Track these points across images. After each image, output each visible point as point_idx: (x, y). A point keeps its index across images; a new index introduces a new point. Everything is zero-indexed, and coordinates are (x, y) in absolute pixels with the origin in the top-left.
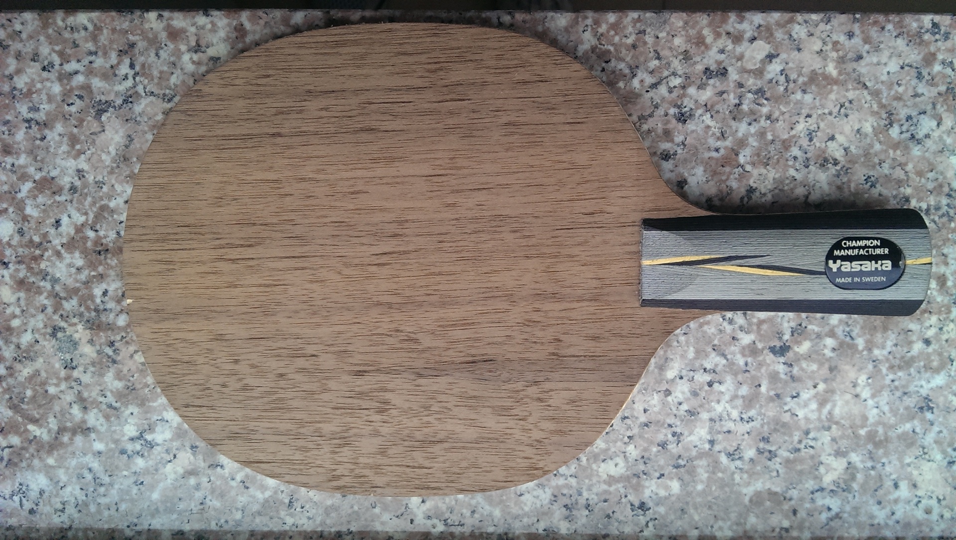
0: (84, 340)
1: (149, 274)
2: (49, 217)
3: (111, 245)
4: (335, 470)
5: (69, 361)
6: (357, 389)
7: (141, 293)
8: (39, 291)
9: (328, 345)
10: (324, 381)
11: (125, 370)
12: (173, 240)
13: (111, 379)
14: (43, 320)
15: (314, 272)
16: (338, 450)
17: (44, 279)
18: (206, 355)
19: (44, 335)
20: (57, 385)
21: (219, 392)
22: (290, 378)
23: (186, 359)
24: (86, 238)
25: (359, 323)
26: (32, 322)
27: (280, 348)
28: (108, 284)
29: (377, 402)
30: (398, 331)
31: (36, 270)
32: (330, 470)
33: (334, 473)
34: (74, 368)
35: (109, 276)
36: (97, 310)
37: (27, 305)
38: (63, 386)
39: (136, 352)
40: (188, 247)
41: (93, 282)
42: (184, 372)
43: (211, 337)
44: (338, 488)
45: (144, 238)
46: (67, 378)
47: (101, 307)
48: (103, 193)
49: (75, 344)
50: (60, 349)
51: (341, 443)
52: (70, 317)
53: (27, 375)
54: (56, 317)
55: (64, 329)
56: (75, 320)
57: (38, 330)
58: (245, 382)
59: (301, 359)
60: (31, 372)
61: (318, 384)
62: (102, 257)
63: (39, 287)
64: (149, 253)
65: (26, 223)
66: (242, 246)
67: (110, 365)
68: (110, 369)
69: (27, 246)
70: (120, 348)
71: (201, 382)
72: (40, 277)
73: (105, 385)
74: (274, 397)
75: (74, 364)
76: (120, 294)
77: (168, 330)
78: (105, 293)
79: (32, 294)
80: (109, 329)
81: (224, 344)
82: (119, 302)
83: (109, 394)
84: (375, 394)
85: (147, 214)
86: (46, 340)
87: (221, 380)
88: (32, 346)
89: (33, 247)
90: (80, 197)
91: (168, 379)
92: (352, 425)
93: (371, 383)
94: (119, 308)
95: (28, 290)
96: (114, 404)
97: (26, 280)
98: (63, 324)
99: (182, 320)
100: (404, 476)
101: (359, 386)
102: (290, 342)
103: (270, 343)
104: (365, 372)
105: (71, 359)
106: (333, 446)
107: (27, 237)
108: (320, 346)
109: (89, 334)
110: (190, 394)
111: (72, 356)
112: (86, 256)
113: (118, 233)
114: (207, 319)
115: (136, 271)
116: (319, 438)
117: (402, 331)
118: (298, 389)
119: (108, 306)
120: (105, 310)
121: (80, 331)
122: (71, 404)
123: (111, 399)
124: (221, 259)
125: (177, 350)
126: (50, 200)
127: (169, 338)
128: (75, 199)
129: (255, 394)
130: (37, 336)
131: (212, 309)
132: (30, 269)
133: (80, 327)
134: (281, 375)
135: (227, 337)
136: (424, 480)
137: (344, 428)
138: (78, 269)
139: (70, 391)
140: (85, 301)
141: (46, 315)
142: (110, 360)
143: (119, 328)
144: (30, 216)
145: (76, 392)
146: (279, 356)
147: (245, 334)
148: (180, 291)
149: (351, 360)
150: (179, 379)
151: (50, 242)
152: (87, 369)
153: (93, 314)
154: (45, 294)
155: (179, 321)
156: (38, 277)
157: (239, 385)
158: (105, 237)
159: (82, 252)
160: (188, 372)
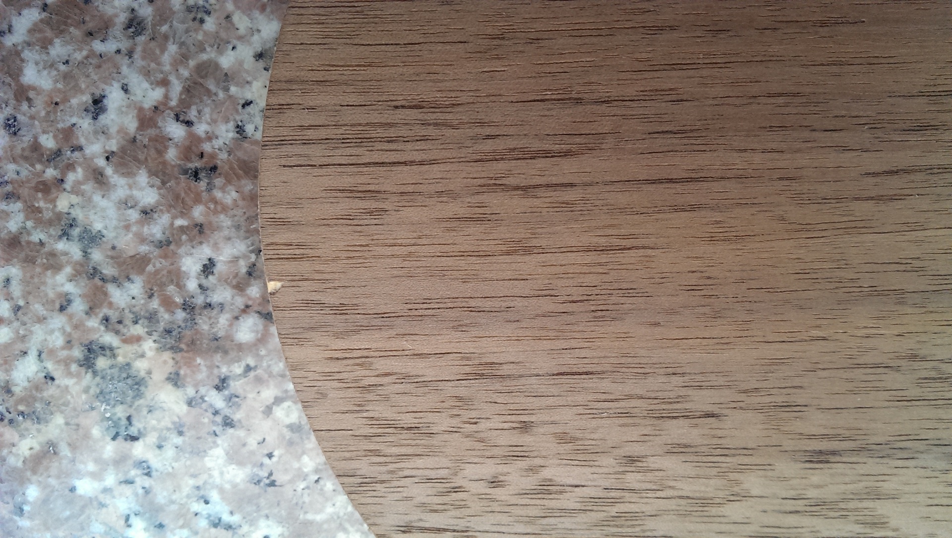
0: (158, 376)
1: (324, 222)
2: (77, 90)
3: (224, 156)
5: (124, 422)
6: (812, 493)
7: (305, 267)
8: (54, 263)
9: (745, 392)
10: (732, 476)
11: (252, 442)
12: (382, 140)
13: (221, 461)
14: (62, 330)
15: (718, 217)
17: (65, 235)
18: (455, 412)
19: (67, 362)
20: (97, 476)
21: (481, 497)
22: (653, 466)
23: (408, 420)
24: (162, 141)
25: (824, 339)
26: (38, 334)
27: (630, 397)
28: (216, 247)
29: (857, 522)
30: (913, 357)
31: (47, 215)
34: (134, 439)
35: (219, 228)
36: (188, 307)
37: (26, 294)
38: (110, 480)
39: (278, 401)
40: (418, 157)
41: (179, 244)
42: (404, 450)
43: (468, 369)
45: (311, 134)
46: (120, 461)
47: (200, 300)
48: (206, 33)
49: (138, 384)
50: (102, 395)
52: (128, 322)
53: (27, 453)
54: (93, 323)
55: (111, 349)
56: (138, 330)
57: (52, 352)
58: (546, 473)
59: (681, 421)
60: (37, 447)
61: (719, 482)
62: (203, 184)
63: (53, 254)
64: (323, 171)
65: (25, 106)
66: (547, 154)
67: (218, 429)
68: (219, 441)
69: (26, 159)
70: (240, 392)
71: (443, 473)
72: (55, 231)
73: (204, 477)
74: (613, 510)
75: (133, 431)
76: (244, 270)
77: (365, 353)
78: (208, 268)
79: (38, 270)
80: (217, 349)
81: (498, 386)
82: (240, 287)
83: (214, 496)
84: (851, 505)
85: (319, 76)
86: (70, 374)
87: (489, 469)
88: (37, 388)
89: (40, 161)
90: (153, 44)
91: (364, 467)
93: (847, 479)
94: (240, 302)
95: (30, 261)
96: (226, 518)
97: (24, 238)
98: (109, 339)
99: (402, 331)
101: (818, 487)
102: (655, 383)
103: (605, 385)
104: (834, 453)
105: (129, 418)
107: (26, 139)
108: (727, 392)
109: (171, 362)
110: (416, 501)
111: (131, 411)
112: (164, 183)
113: (240, 129)
114: (459, 327)
115: (293, 215)
117: (924, 359)
118: (670, 493)
119: (216, 297)
120: (209, 306)
121: (150, 354)
122: (127, 518)
123: (219, 507)
124: (496, 186)
125: (387, 398)
126: (81, 50)
127: (367, 373)
128: (139, 49)
129: (569, 501)
130: (50, 366)
131: (473, 303)
132: (32, 211)
133: (148, 346)
134: (631, 460)
135: (506, 370)
138: (145, 212)
139: (127, 490)
140: (162, 286)
141: (71, 317)
142: (219, 419)
143: (240, 347)
144: (34, 88)
145: (141, 491)
146: (627, 414)
147: (546, 365)
148: (396, 262)
149: (799, 426)
150: (391, 467)
151: (80, 148)
152: (165, 439)
153: (180, 315)
154: (68, 270)
155: (393, 333)
156: (52, 231)
157: (530, 482)
158: (210, 137)
159: (152, 173)
160: (410, 451)
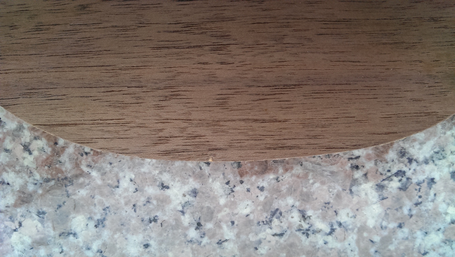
4: (161, 130)
16: (163, 103)
32: (155, 130)
33: (161, 134)
44: (167, 153)
51: (167, 94)
92: (180, 70)
100: (250, 133)
106: (157, 99)
116: (138, 90)
136: (277, 138)
137: (170, 74)
